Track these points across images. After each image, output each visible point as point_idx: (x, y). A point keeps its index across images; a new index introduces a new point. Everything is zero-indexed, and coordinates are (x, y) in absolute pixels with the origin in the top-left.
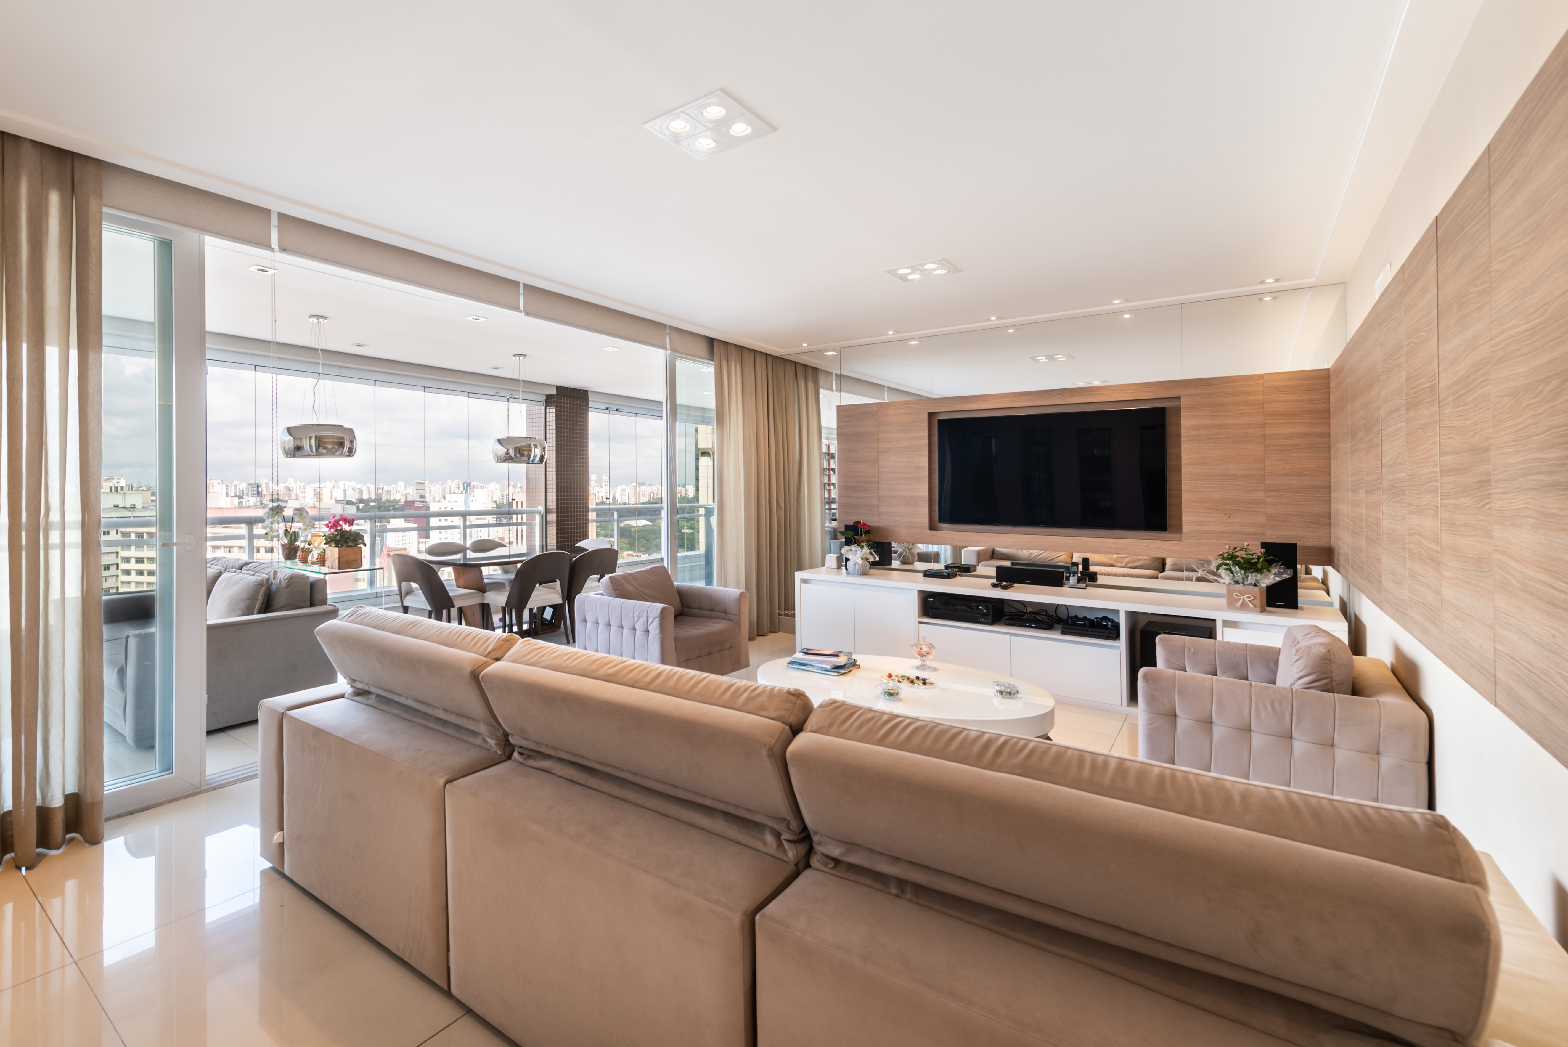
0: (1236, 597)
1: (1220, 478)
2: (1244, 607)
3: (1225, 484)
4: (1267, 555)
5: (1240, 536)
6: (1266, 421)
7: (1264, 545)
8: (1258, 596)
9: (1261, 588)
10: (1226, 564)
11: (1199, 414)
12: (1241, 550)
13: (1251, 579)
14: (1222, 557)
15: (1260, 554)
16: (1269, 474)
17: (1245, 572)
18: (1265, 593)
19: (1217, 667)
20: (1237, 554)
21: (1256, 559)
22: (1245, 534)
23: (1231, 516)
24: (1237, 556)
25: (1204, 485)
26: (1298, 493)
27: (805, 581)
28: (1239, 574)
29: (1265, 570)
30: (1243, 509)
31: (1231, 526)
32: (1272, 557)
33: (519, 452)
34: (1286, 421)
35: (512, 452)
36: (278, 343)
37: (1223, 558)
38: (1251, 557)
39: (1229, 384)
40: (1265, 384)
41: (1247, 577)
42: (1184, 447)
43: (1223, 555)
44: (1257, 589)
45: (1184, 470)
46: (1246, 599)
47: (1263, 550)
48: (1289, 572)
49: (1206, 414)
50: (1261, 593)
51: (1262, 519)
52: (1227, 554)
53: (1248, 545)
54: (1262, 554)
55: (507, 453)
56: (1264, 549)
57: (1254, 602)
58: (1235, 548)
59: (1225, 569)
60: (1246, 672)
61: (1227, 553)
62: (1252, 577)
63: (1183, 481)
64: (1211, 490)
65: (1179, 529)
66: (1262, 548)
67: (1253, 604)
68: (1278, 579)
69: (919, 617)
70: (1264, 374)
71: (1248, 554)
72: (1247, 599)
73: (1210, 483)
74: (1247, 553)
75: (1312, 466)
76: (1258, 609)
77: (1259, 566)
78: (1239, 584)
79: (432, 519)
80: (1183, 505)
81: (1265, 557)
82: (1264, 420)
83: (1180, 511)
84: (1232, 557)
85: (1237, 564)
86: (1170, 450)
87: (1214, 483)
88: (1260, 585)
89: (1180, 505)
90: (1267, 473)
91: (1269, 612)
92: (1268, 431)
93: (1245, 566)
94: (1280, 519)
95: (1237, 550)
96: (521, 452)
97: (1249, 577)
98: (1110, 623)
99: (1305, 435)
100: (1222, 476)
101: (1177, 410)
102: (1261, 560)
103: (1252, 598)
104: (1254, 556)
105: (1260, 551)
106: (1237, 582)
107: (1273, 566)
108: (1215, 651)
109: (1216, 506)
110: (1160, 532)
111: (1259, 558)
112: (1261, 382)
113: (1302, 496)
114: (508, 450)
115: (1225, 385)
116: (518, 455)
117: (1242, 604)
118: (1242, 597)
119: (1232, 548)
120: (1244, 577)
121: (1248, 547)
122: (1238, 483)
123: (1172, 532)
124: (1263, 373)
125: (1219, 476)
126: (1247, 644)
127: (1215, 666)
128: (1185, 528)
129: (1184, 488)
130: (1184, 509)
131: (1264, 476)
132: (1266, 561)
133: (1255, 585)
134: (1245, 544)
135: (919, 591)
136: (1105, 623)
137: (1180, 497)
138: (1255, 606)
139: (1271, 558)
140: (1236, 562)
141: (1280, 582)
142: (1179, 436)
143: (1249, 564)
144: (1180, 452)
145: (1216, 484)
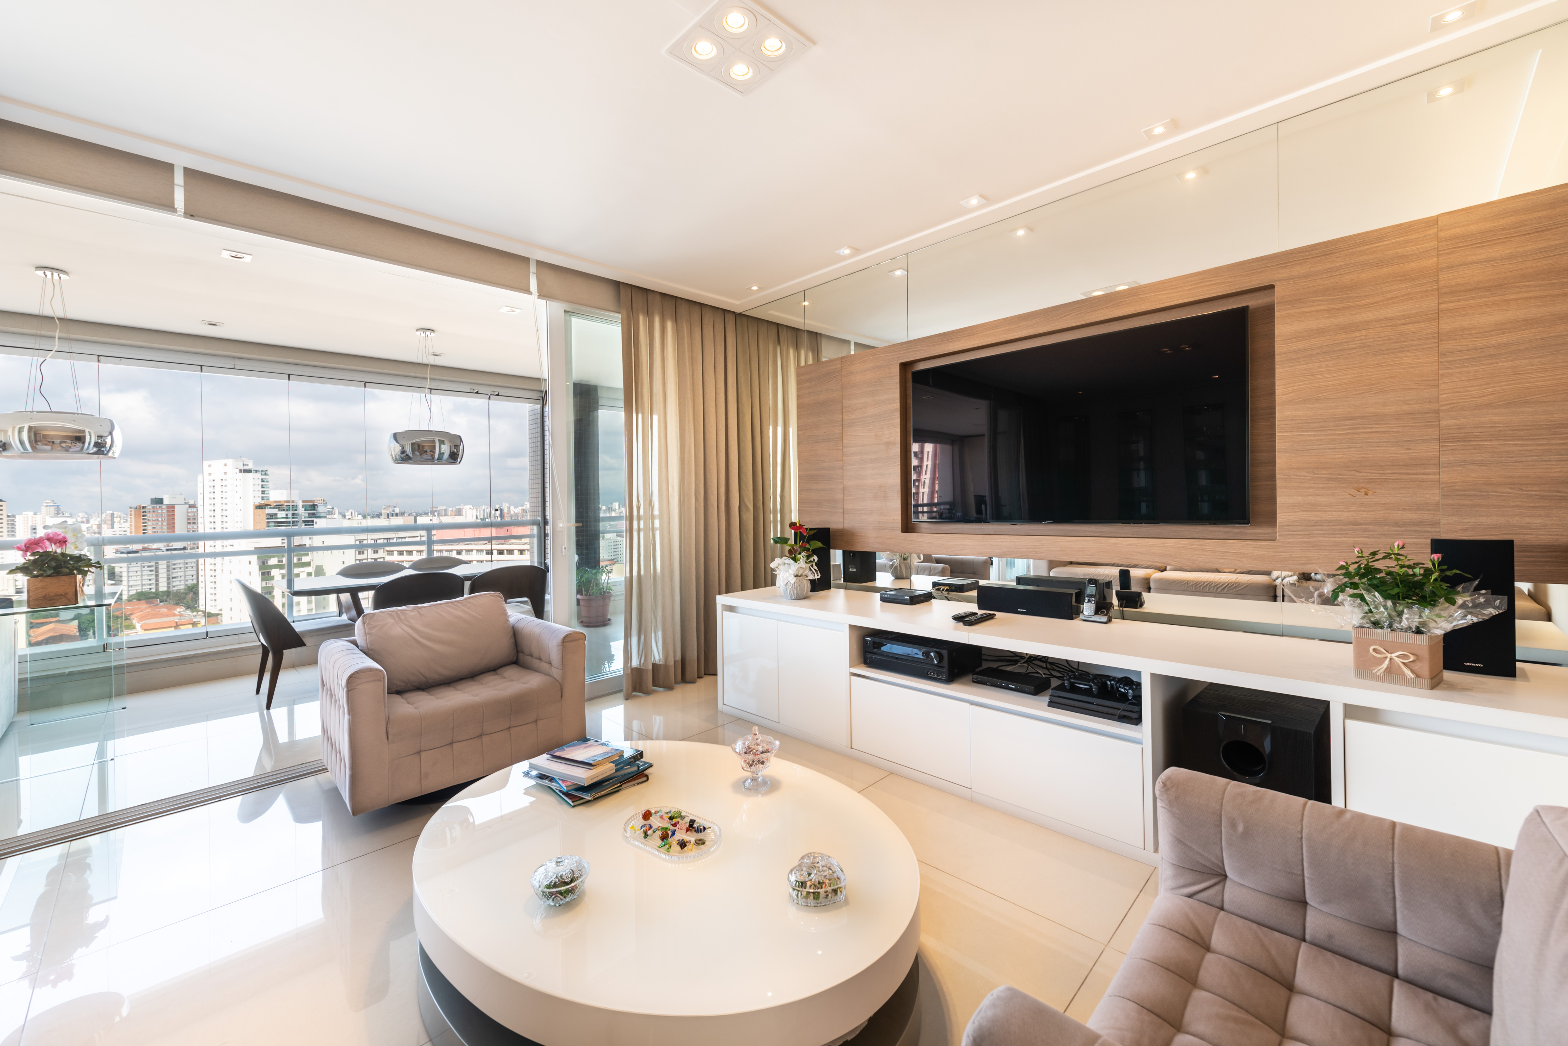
0: (1374, 654)
1: (1347, 422)
2: (1392, 674)
3: (1357, 433)
4: (1445, 567)
5: (1386, 528)
6: (1442, 306)
7: (1437, 545)
8: (1425, 653)
9: (1431, 638)
10: (1355, 586)
11: (1308, 309)
12: (1387, 556)
13: (1407, 619)
14: (1344, 571)
15: (1430, 565)
16: (1449, 407)
17: (1394, 604)
18: (1442, 644)
19: (1307, 881)
20: (1377, 565)
21: (1420, 575)
22: (1397, 524)
23: (1370, 492)
24: (1379, 571)
25: (1317, 438)
26: (1512, 440)
27: (731, 609)
28: (1382, 609)
29: (1442, 600)
30: (1394, 477)
31: (1369, 511)
32: (1458, 572)
33: (419, 449)
34: (1485, 300)
37: (1348, 574)
38: (1410, 572)
39: (1366, 247)
40: (1441, 234)
41: (1400, 614)
42: (1280, 372)
43: (1347, 569)
44: (1422, 641)
45: (1280, 413)
46: (1396, 659)
47: (1436, 557)
48: (1498, 601)
49: (1321, 308)
50: (1432, 648)
51: (1433, 496)
52: (1356, 566)
53: (1403, 547)
54: (1434, 565)
56: (1440, 555)
57: (1417, 667)
58: (1374, 554)
59: (1352, 596)
60: (1391, 911)
61: (1356, 563)
62: (1410, 617)
63: (1277, 434)
64: (1330, 446)
65: (1270, 519)
66: (1433, 551)
67: (1413, 672)
68: (1471, 619)
69: (851, 667)
70: (1438, 216)
71: (1402, 567)
72: (1398, 660)
73: (1329, 433)
74: (1400, 563)
75: (1544, 383)
76: (1426, 682)
77: (1428, 588)
78: (1382, 628)
80: (1278, 476)
81: (1442, 571)
82: (1439, 304)
83: (1273, 488)
84: (1368, 572)
85: (1379, 586)
86: (1255, 383)
87: (1337, 432)
88: (1429, 631)
89: (1273, 477)
90: (1445, 405)
91: (1451, 687)
92: (1447, 325)
93: (1396, 590)
94: (1472, 493)
95: (1377, 557)
96: (421, 449)
97: (1405, 616)
98: (1130, 691)
99: (1529, 323)
100: (1352, 418)
101: (1269, 311)
102: (1433, 577)
103: (1412, 658)
104: (1417, 571)
105: (1428, 559)
106: (1376, 624)
107: (1460, 589)
108: (1301, 838)
109: (1341, 475)
110: (1237, 525)
111: (1428, 572)
112: (1433, 231)
113: (1522, 445)
114: (403, 448)
115: (1358, 249)
116: (418, 454)
117: (1389, 670)
118: (1389, 655)
119: (1366, 554)
120: (1394, 614)
121: (1401, 552)
122: (1383, 430)
123: (1258, 524)
124: (1437, 214)
125: (1346, 420)
126: (1394, 825)
127: (1300, 878)
128: (1281, 517)
129: (1279, 445)
130: (1279, 484)
131: (1438, 412)
132: (1444, 579)
133: (1419, 632)
134: (1396, 544)
135: (851, 627)
136: (1123, 690)
137: (1273, 463)
138: (1418, 676)
139: (1456, 574)
140: (1375, 582)
141: (1478, 623)
142: (1271, 355)
143: (1405, 586)
144: (1273, 385)
145: (1341, 434)
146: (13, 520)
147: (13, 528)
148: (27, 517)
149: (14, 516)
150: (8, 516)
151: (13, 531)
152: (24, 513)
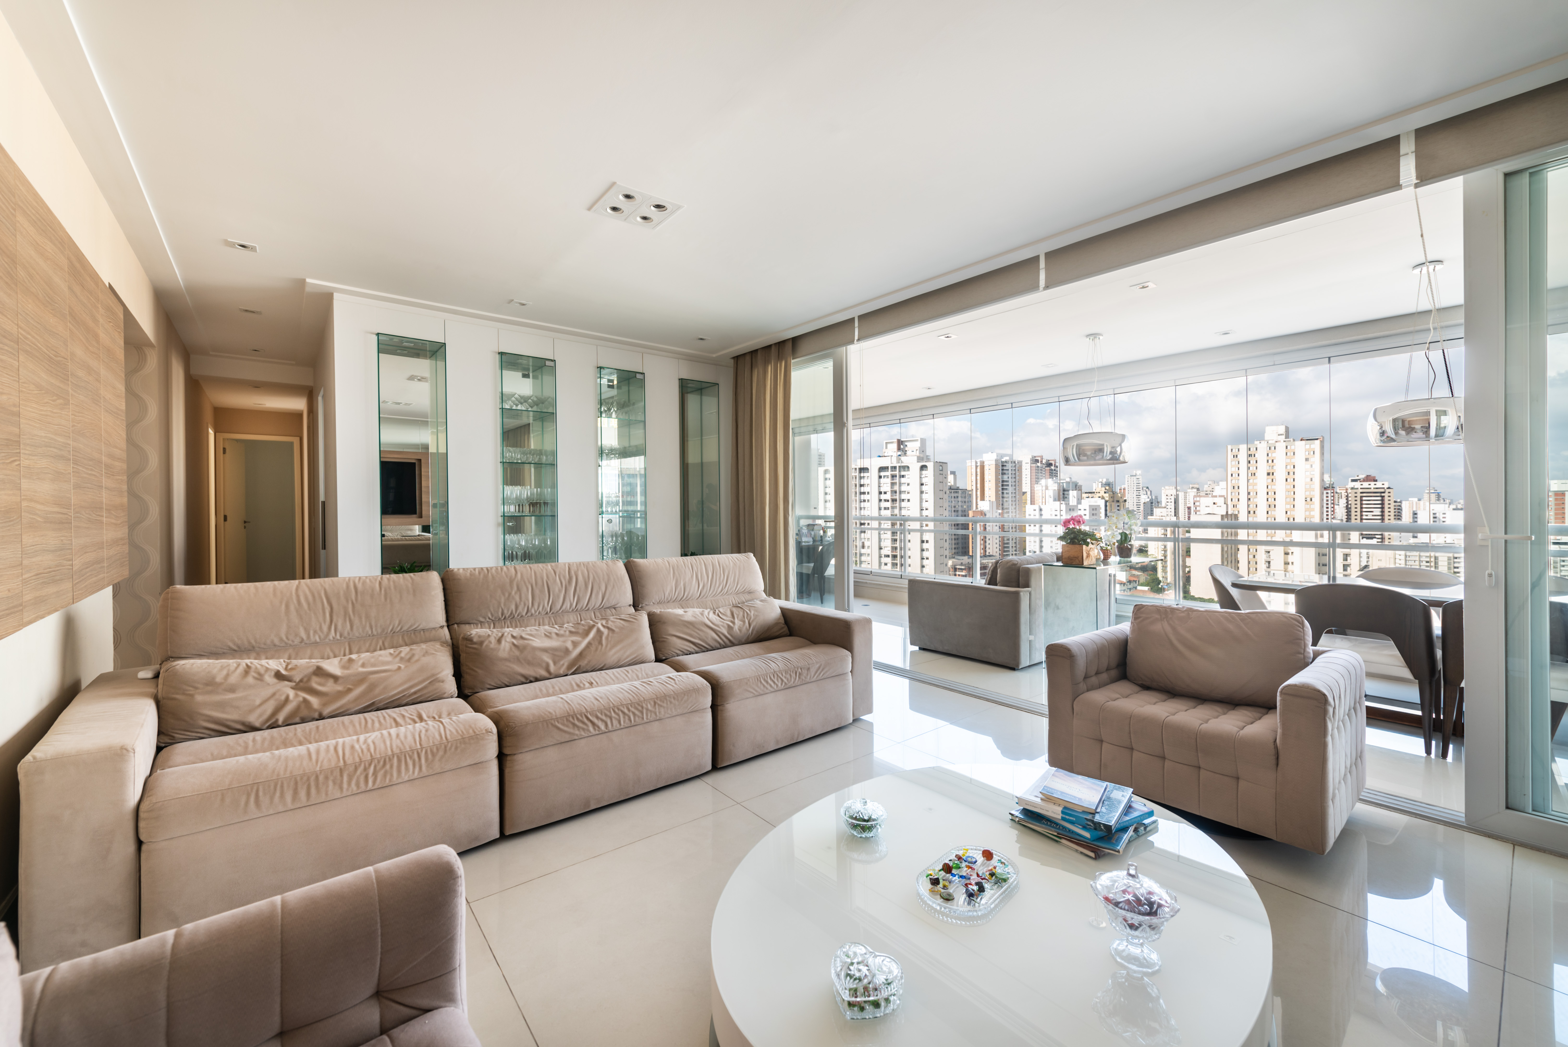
33: (1403, 426)
35: (1389, 429)
36: (865, 408)
55: (1383, 433)
79: (1240, 531)
96: (1407, 425)
116: (1403, 433)
146: (1400, 506)
147: (1399, 512)
148: (1412, 503)
149: (1400, 502)
150: (1395, 502)
151: (1398, 515)
152: (1410, 499)
